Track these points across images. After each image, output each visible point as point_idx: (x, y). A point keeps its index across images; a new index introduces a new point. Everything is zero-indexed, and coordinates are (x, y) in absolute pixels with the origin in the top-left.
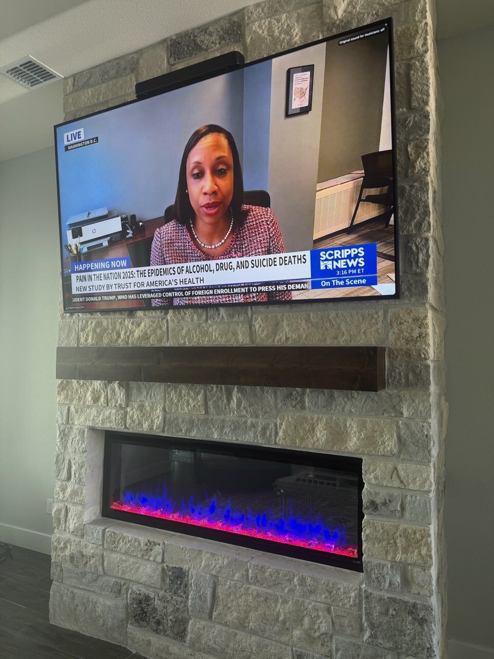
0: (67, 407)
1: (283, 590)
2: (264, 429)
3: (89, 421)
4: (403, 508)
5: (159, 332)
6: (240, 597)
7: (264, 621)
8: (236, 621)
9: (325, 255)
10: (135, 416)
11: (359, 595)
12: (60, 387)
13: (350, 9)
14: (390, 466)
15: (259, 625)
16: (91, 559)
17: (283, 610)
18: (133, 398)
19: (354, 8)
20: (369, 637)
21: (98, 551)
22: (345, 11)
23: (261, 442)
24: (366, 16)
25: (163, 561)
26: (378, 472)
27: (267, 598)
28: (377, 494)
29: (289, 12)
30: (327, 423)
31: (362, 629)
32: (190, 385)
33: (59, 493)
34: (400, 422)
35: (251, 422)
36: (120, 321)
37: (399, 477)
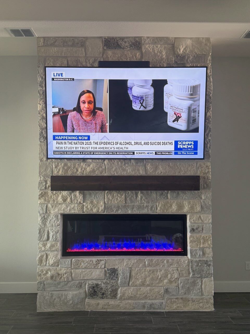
0: (46, 205)
1: (160, 266)
2: (152, 207)
3: (61, 210)
4: (202, 229)
5: (101, 169)
6: (142, 273)
7: (153, 280)
8: (141, 283)
9: (180, 143)
10: (89, 207)
11: (189, 262)
12: (40, 195)
13: (185, 51)
14: (198, 216)
15: (151, 282)
16: (65, 275)
17: (159, 274)
18: (87, 199)
19: (186, 51)
20: (192, 275)
21: (68, 270)
22: (183, 51)
23: (150, 212)
24: (190, 56)
25: (105, 267)
26: (194, 218)
27: (153, 271)
28: (194, 226)
29: (161, 45)
30: (177, 203)
31: (189, 273)
32: (118, 191)
33: (41, 247)
34: (202, 201)
35: (146, 205)
36: (78, 163)
37: (201, 219)
